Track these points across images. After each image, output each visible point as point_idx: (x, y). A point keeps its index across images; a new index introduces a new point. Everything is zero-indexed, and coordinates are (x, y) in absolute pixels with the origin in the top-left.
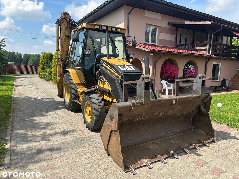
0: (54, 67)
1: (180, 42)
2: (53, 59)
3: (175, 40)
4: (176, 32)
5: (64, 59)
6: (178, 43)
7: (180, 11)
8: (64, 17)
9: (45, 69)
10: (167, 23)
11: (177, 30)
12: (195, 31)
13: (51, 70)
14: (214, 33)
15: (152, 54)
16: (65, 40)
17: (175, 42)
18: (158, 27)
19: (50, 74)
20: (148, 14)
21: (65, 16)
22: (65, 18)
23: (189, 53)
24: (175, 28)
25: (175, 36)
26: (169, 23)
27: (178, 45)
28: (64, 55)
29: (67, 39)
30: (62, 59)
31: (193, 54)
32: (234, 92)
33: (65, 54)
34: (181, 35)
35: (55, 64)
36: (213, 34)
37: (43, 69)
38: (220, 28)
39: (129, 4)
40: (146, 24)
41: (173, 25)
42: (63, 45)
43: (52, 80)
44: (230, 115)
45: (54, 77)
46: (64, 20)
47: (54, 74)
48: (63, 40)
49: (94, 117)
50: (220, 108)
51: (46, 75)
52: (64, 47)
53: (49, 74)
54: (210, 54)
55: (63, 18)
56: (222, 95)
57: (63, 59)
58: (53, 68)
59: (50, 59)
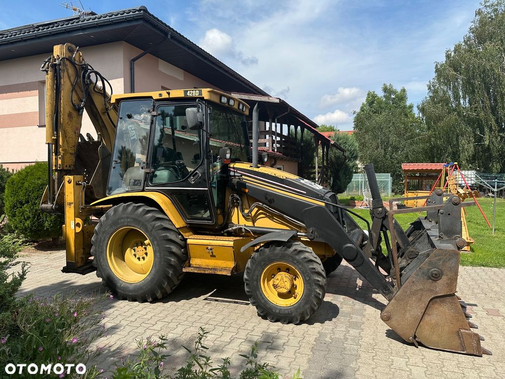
5: (70, 166)
8: (67, 57)
14: (278, 117)
16: (70, 115)
20: (164, 68)
21: (70, 54)
22: (70, 60)
28: (68, 155)
29: (74, 114)
30: (65, 168)
33: (71, 153)
36: (276, 120)
38: (287, 111)
40: (162, 87)
42: (67, 128)
46: (67, 62)
48: (66, 116)
49: (318, 291)
52: (68, 135)
55: (67, 59)
57: (66, 166)
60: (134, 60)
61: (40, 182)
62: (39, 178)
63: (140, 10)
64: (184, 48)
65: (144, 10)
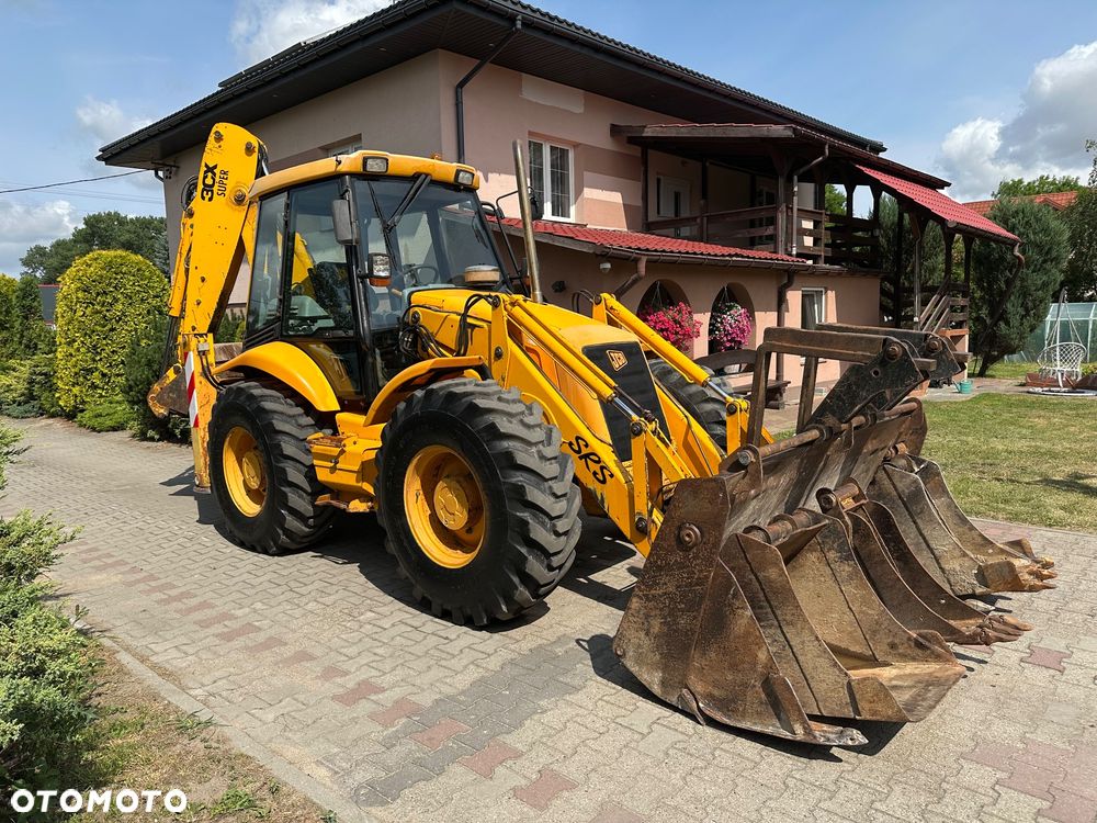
1: (658, 213)
3: (639, 203)
4: (643, 169)
6: (653, 217)
7: (663, 79)
10: (607, 130)
11: (645, 161)
12: (711, 163)
14: (801, 171)
15: (608, 266)
17: (642, 210)
18: (576, 146)
20: (536, 92)
23: (730, 255)
24: (636, 151)
25: (640, 185)
26: (615, 130)
27: (653, 223)
31: (742, 257)
34: (659, 181)
36: (796, 177)
38: (823, 153)
40: (530, 133)
41: (633, 141)
43: (55, 415)
54: (791, 255)
60: (461, 85)
64: (558, 43)
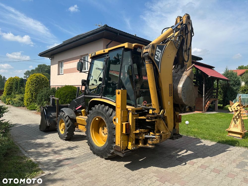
0: (27, 92)
2: (26, 84)
9: (12, 94)
13: (22, 96)
19: (22, 100)
32: (196, 112)
35: (29, 90)
37: (9, 94)
39: (107, 37)
43: (24, 106)
44: (196, 130)
45: (28, 103)
47: (27, 100)
50: (187, 125)
51: (15, 100)
53: (20, 99)
56: (187, 115)
58: (26, 94)
59: (20, 84)
60: (107, 45)
61: (64, 92)
62: (64, 91)
63: (104, 26)
65: (106, 26)
